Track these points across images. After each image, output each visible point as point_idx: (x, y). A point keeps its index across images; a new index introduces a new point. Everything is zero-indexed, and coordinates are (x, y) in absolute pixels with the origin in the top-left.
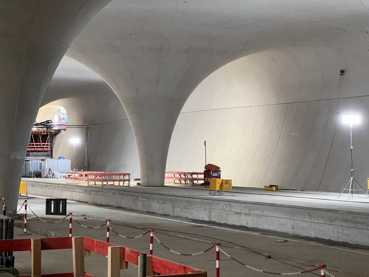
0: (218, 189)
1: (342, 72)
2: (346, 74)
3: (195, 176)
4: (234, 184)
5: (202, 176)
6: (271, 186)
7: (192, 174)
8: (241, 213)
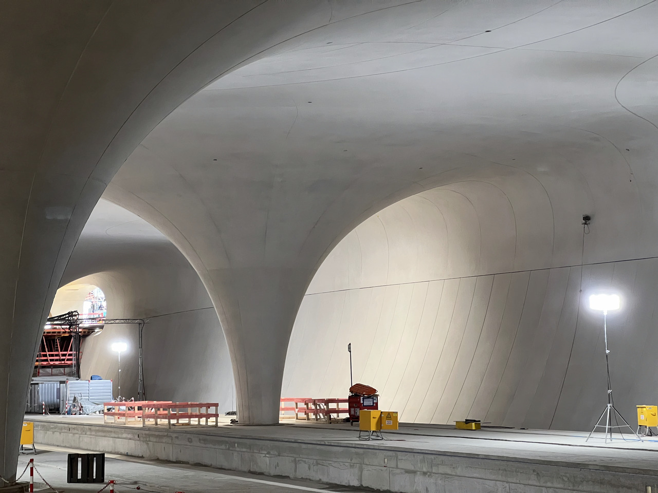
0: (373, 428)
1: (587, 219)
2: (593, 223)
3: (332, 406)
4: (402, 419)
5: (345, 406)
6: (467, 422)
7: (327, 402)
8: (414, 472)
